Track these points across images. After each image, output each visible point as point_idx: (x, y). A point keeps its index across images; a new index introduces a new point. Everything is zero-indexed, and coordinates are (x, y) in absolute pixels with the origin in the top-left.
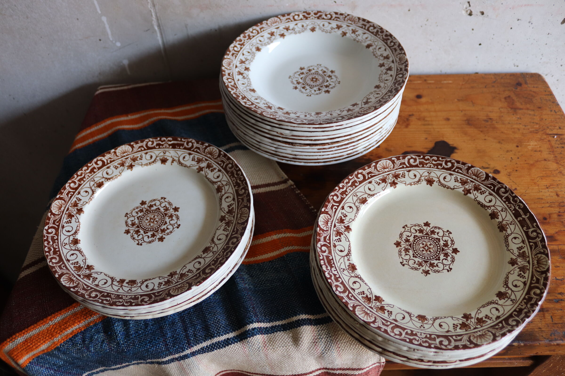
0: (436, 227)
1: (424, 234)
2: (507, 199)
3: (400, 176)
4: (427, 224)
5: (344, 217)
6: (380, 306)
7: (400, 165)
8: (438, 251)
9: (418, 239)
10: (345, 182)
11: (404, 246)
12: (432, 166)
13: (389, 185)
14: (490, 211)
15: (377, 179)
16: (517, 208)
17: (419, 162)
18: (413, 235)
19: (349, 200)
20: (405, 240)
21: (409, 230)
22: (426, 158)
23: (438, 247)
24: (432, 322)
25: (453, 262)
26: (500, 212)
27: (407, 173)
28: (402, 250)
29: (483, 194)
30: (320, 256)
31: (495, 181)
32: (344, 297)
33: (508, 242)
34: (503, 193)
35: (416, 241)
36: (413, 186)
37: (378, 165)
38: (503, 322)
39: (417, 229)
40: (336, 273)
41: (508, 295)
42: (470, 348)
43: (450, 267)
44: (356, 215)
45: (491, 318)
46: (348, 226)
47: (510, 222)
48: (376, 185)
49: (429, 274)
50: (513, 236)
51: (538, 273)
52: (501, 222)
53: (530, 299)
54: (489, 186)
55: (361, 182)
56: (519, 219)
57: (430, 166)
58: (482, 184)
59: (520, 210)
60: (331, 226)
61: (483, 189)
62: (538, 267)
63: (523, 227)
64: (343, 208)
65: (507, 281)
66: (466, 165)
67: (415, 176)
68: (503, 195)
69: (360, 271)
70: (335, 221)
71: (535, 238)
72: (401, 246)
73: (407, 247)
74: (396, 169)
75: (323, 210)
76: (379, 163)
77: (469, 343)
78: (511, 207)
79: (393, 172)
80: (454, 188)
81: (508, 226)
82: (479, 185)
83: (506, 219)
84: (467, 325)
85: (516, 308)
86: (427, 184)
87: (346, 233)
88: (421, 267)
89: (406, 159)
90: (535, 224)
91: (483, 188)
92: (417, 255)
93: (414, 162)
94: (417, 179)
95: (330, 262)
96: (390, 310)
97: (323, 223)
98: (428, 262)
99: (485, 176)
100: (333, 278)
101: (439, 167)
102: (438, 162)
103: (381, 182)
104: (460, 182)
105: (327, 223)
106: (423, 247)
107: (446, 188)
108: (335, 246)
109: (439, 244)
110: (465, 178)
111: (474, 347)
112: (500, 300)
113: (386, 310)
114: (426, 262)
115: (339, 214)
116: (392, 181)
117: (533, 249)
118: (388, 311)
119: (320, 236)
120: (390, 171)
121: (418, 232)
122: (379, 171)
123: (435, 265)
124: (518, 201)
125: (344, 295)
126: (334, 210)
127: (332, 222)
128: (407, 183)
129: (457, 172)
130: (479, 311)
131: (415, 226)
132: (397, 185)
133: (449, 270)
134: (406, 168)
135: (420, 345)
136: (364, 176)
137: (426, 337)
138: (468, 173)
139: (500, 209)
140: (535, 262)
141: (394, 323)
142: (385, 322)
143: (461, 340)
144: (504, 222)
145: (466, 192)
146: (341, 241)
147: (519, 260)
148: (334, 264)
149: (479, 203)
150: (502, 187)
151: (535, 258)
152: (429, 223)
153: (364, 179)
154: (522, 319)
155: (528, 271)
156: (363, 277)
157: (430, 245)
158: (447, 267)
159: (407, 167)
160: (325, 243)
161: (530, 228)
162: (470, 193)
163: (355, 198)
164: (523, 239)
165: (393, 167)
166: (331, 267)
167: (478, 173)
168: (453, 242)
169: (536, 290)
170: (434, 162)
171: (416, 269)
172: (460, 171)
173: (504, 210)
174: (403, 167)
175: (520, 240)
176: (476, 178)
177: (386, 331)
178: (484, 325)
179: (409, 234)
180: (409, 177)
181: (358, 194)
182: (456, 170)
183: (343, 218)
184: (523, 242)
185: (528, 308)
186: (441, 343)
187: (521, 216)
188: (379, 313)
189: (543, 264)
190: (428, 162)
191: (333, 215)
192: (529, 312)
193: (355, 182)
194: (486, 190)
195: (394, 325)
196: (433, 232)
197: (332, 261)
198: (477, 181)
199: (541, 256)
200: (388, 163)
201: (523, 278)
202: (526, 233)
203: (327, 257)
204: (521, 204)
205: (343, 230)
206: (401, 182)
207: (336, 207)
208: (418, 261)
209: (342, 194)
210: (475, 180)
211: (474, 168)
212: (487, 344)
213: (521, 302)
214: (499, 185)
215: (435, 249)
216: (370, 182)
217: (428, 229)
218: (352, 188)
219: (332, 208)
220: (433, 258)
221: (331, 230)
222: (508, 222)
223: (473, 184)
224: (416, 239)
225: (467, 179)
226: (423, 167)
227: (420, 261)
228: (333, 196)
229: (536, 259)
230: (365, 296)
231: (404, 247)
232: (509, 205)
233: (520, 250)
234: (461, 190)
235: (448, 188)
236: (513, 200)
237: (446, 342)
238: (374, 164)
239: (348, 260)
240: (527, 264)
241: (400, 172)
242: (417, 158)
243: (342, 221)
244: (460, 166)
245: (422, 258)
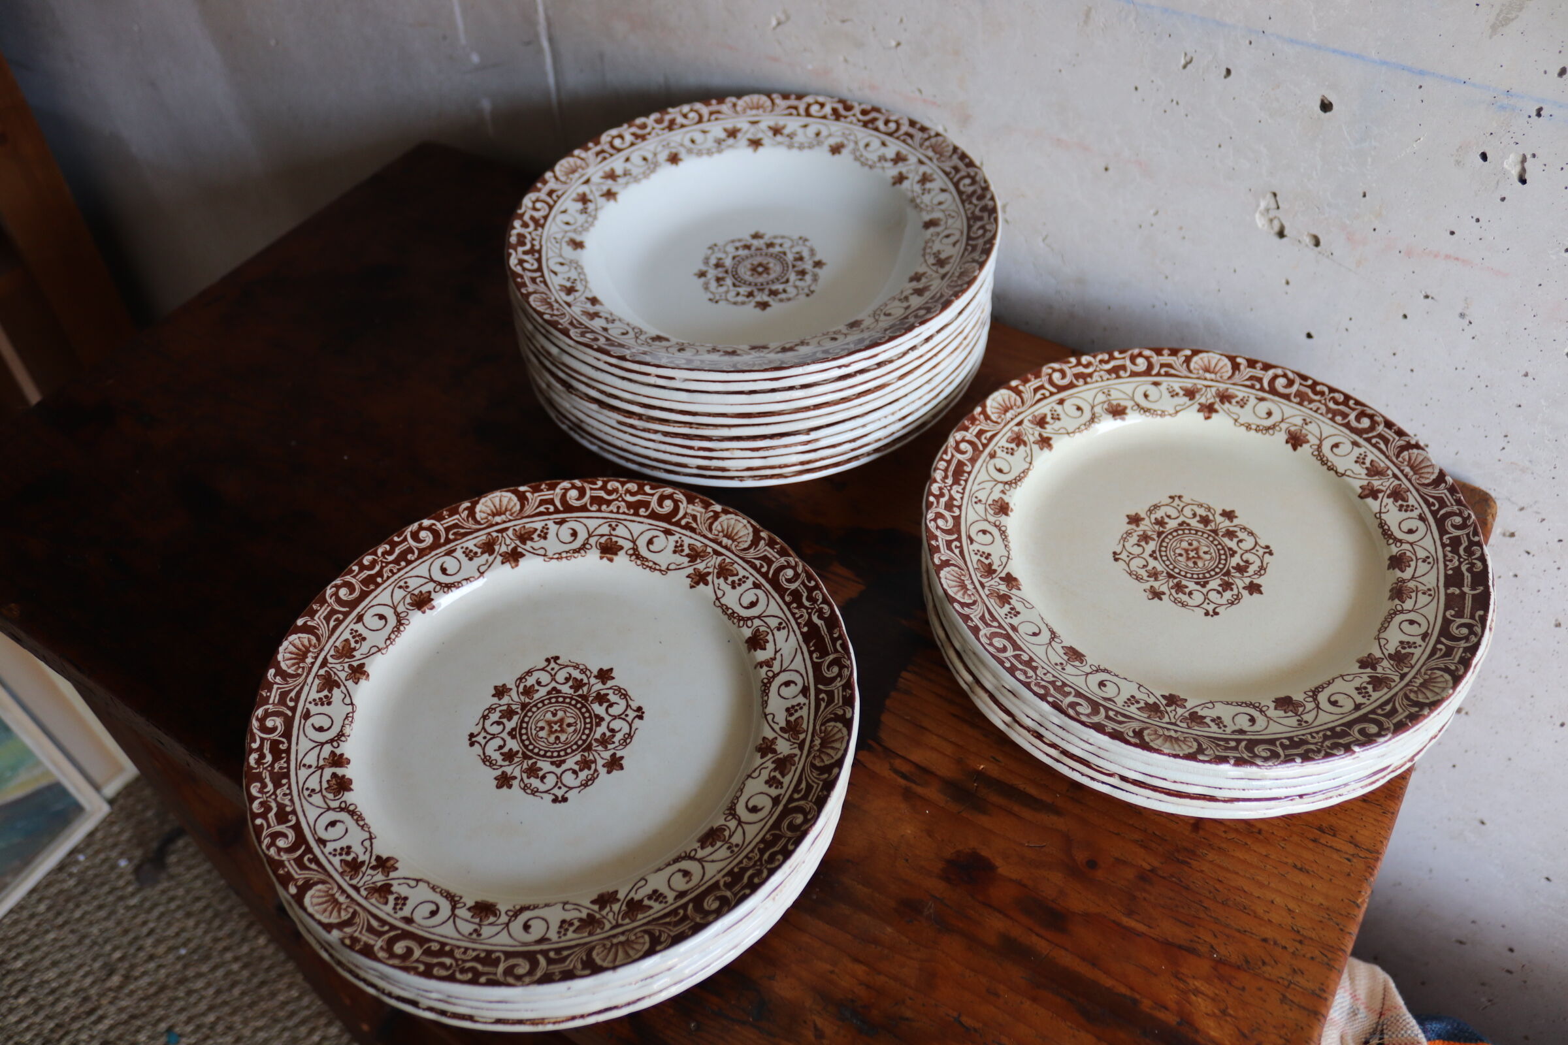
0: (1245, 529)
1: (1209, 528)
2: (1455, 543)
3: (1234, 401)
4: (1229, 515)
5: (1052, 418)
6: (1002, 593)
7: (1247, 380)
8: (1213, 570)
9: (1187, 532)
10: (1100, 357)
11: (1146, 528)
12: (1323, 409)
13: (1197, 407)
14: (1394, 550)
15: (1176, 384)
16: (1464, 568)
17: (1298, 391)
18: (1181, 519)
19: (1086, 394)
20: (1156, 519)
21: (1180, 508)
22: (1319, 388)
23: (1219, 563)
24: (1089, 670)
25: (1232, 603)
26: (1417, 559)
27: (1253, 401)
28: (1135, 535)
29: (1406, 511)
30: (945, 452)
31: (1452, 495)
32: (940, 539)
33: (1389, 622)
34: (1454, 526)
35: (1180, 532)
36: (1253, 432)
37: (1195, 359)
38: (1243, 744)
39: (1198, 513)
40: (958, 496)
41: (1301, 709)
42: (1127, 742)
43: (1217, 610)
44: (1083, 427)
45: (1225, 726)
46: (1049, 439)
47: (1425, 588)
48: (1166, 395)
49: (1161, 599)
50: (1411, 616)
51: (1405, 702)
52: (1403, 581)
53: (1344, 734)
54: (1431, 500)
55: (1134, 374)
56: (1451, 590)
57: (1318, 409)
58: (1417, 490)
59: (1466, 574)
60: (1012, 419)
61: (1411, 501)
62: (1415, 692)
63: (1447, 608)
64: (1061, 402)
65: (1323, 688)
66: (1403, 438)
67: (1269, 414)
68: (1451, 529)
69: (1011, 522)
70: (1027, 415)
71: (1458, 639)
72: (1138, 526)
73: (1149, 533)
74: (1234, 384)
75: (1014, 383)
76: (1201, 355)
77: (1131, 734)
78: (1451, 561)
79: (1222, 386)
80: (1343, 475)
81: (1413, 595)
82: (1408, 490)
83: (1420, 580)
84: (1161, 712)
85: (1297, 736)
86: (1287, 442)
87: (1036, 447)
88: (1153, 579)
89: (1271, 373)
90: (1481, 613)
91: (1413, 499)
92: (1161, 556)
93: (1286, 387)
94: (1269, 422)
95: (959, 473)
96: (1019, 607)
97: (996, 405)
98: (1175, 578)
99: (1434, 477)
100: (943, 500)
101: (1339, 419)
102: (1342, 408)
103: (1181, 393)
104: (1367, 468)
105: (1006, 410)
106: (1186, 551)
107: (1325, 467)
108: (993, 456)
109: (1226, 560)
110: (1383, 462)
111: (1135, 745)
112: (1276, 708)
113: (1009, 604)
114: (1170, 576)
115: (1044, 408)
116: (1209, 402)
117: (1437, 656)
118: (1012, 609)
119: (973, 423)
120: (1217, 381)
121: (1198, 518)
122: (1190, 371)
123: (1187, 590)
124: (1478, 554)
125: (942, 539)
126: (1038, 396)
127: (1019, 414)
128: (1241, 421)
129: (1374, 446)
130: (1210, 705)
131: (1201, 506)
132: (1214, 415)
133: (1211, 613)
134: (1258, 390)
135: (1027, 685)
136: (1150, 366)
137: (1053, 683)
138: (1398, 456)
139: (1422, 554)
140: (1419, 681)
141: (1005, 630)
142: (989, 618)
143: (1121, 723)
144: (1411, 584)
145: (1367, 492)
146: (1012, 454)
147: (1385, 663)
148: (966, 481)
149: (1382, 525)
150: (1460, 514)
151: (1425, 674)
152: (1236, 514)
153: (1148, 372)
154: (1286, 756)
155: (1386, 690)
156: (1009, 532)
157: (1205, 553)
158: (1210, 608)
159: (1262, 389)
160: (975, 440)
161: (1462, 617)
162: (1376, 498)
163: (1101, 398)
164: (1430, 631)
165: (1230, 378)
166: (956, 482)
167: (1423, 465)
168: (1262, 572)
169: (1373, 726)
170: (1331, 405)
171: (1138, 578)
172: (1382, 446)
173: (1431, 560)
174: (1252, 387)
175: (1423, 630)
176: (1411, 473)
177: (975, 630)
178: (1196, 728)
179: (1174, 513)
180: (1255, 410)
181: (1112, 392)
182: (1374, 441)
183: (1049, 419)
184: (1425, 636)
185: (1322, 746)
186: (1073, 705)
187: (1460, 585)
188: (992, 601)
189: (1432, 691)
190: (1317, 398)
191: (1028, 403)
192: (1319, 751)
193: (1124, 368)
194: (1416, 505)
195: (1004, 632)
196: (1230, 534)
197: (966, 475)
198: (1410, 480)
199: (1442, 676)
200: (1221, 364)
201: (1364, 697)
202: (1446, 622)
203: (960, 464)
204: (1479, 564)
205: (1032, 439)
206: (1229, 413)
207: (1047, 394)
208: (1154, 568)
209: (1077, 376)
210: (1406, 476)
211: (1420, 451)
212: (1169, 755)
213: (1317, 733)
214: (1455, 508)
215: (1212, 565)
216: (1156, 384)
217: (1225, 524)
218: (1106, 376)
219: (1036, 390)
220: (1192, 578)
221: (1005, 426)
222: (1421, 587)
223: (1397, 482)
224: (1183, 530)
225: (1388, 468)
226: (1300, 404)
227: (1160, 568)
228: (1054, 370)
229: (1427, 677)
230: (987, 562)
231: (1144, 531)
232: (1450, 555)
233: (1404, 648)
234: (1357, 484)
235: (1330, 469)
236: (1465, 550)
237: (1085, 709)
238: (1188, 353)
239: (1003, 492)
240: (1397, 679)
241: (1240, 393)
242: (1298, 380)
243: (1041, 422)
244: (1389, 434)
245: (1167, 566)
